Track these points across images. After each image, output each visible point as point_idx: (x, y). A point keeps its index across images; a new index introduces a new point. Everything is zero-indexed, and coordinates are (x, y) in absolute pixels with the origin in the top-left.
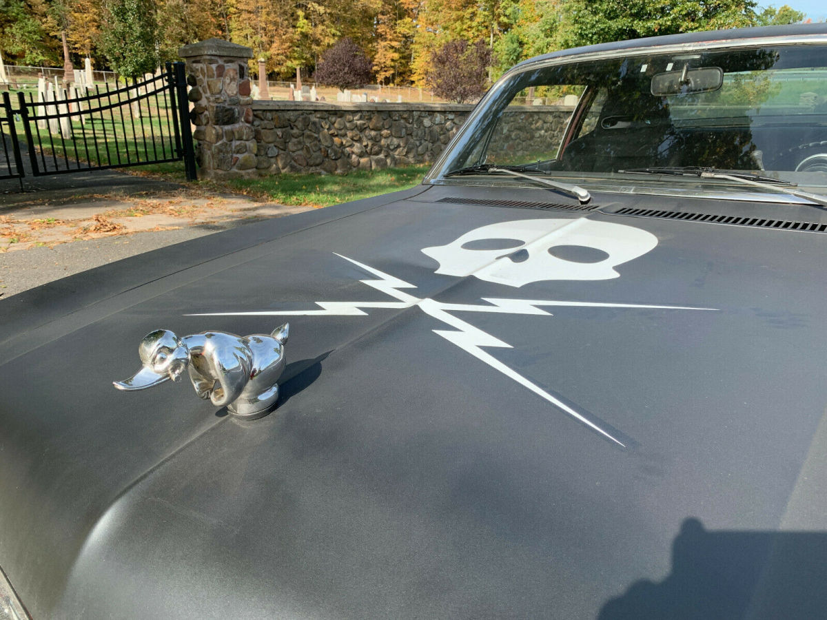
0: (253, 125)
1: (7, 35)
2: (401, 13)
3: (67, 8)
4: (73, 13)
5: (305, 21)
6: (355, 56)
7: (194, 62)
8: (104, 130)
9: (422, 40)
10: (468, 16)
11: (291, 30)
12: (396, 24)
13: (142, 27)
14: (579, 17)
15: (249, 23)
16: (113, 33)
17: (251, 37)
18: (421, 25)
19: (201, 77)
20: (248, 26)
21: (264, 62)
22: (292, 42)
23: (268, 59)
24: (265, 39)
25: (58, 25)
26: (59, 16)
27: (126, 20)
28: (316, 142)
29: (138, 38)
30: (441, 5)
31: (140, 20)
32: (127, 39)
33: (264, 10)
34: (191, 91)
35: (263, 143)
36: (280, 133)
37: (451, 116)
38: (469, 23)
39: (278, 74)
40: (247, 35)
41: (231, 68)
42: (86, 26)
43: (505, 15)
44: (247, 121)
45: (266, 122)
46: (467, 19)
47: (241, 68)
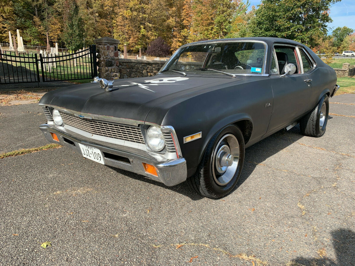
0: (119, 67)
1: (25, 34)
2: (183, 27)
3: (49, 23)
4: (51, 25)
5: (144, 30)
6: (163, 44)
7: (99, 45)
8: (64, 70)
9: (191, 38)
10: (210, 29)
11: (138, 33)
12: (181, 31)
13: (79, 31)
14: (254, 30)
15: (121, 30)
16: (68, 34)
17: (122, 36)
18: (191, 32)
19: (101, 50)
20: (120, 31)
21: (126, 46)
22: (138, 38)
23: (128, 45)
24: (127, 36)
25: (45, 30)
26: (46, 26)
27: (73, 28)
28: (142, 74)
29: (77, 35)
30: (199, 24)
31: (78, 29)
32: (73, 36)
33: (127, 25)
34: (97, 55)
35: (122, 74)
36: (128, 71)
37: (193, 67)
38: (211, 31)
39: (132, 51)
40: (120, 35)
41: (112, 47)
42: (56, 30)
43: (225, 29)
44: (117, 66)
45: (124, 66)
46: (210, 30)
47: (116, 47)
